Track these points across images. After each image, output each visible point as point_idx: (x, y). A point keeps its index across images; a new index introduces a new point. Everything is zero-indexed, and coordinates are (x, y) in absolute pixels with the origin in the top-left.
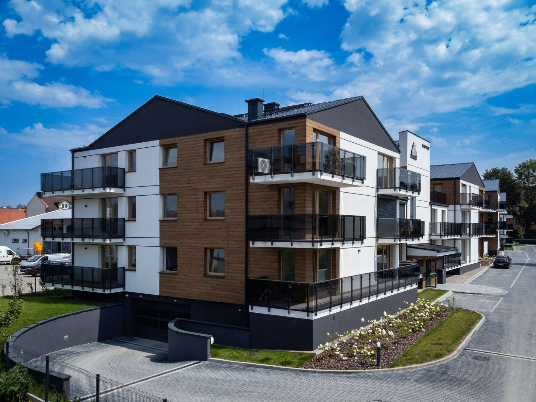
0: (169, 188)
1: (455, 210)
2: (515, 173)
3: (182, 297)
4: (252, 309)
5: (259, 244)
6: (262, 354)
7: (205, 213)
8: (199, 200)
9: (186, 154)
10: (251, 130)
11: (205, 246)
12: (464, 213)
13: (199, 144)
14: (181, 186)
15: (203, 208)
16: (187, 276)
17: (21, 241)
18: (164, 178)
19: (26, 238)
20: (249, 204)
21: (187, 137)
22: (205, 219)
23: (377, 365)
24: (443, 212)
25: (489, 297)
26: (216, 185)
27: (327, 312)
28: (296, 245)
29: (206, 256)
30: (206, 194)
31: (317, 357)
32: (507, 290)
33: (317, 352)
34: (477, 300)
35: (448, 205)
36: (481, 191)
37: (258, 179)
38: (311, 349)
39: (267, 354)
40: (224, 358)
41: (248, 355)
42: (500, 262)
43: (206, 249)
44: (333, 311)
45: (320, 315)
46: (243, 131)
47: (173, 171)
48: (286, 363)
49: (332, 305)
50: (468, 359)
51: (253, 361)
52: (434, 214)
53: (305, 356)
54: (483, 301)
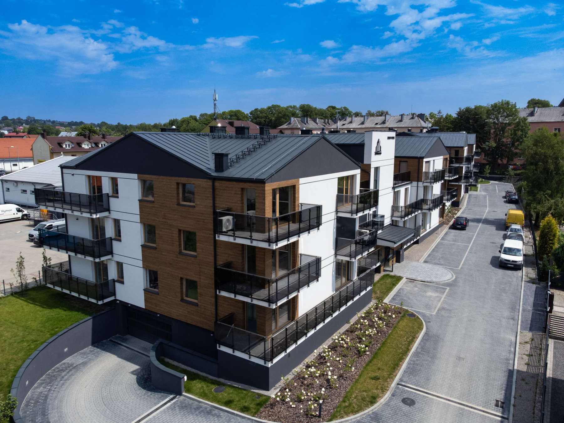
0: (148, 219)
1: (418, 187)
3: (164, 314)
4: (219, 347)
5: (224, 294)
6: (227, 393)
7: (179, 247)
8: (174, 235)
9: (161, 192)
10: (217, 184)
11: (182, 276)
12: (426, 188)
13: (173, 186)
14: (158, 220)
15: (178, 243)
16: (167, 298)
17: (29, 192)
18: (143, 209)
19: (33, 189)
20: (217, 248)
21: (162, 177)
22: (180, 252)
23: (319, 416)
24: (406, 189)
25: (437, 288)
26: (188, 225)
27: (283, 355)
28: (255, 302)
29: (182, 284)
30: (180, 231)
31: (271, 401)
32: (455, 273)
33: (273, 393)
34: (425, 292)
35: (411, 183)
36: (445, 160)
37: (223, 238)
38: (267, 389)
39: (231, 391)
40: (196, 394)
41: (216, 391)
42: (458, 224)
43: (182, 279)
44: (289, 350)
45: (275, 360)
46: (210, 183)
47: (151, 205)
48: (245, 409)
49: (287, 347)
50: (397, 402)
51: (218, 402)
52: (396, 195)
53: (262, 399)
54: (430, 293)
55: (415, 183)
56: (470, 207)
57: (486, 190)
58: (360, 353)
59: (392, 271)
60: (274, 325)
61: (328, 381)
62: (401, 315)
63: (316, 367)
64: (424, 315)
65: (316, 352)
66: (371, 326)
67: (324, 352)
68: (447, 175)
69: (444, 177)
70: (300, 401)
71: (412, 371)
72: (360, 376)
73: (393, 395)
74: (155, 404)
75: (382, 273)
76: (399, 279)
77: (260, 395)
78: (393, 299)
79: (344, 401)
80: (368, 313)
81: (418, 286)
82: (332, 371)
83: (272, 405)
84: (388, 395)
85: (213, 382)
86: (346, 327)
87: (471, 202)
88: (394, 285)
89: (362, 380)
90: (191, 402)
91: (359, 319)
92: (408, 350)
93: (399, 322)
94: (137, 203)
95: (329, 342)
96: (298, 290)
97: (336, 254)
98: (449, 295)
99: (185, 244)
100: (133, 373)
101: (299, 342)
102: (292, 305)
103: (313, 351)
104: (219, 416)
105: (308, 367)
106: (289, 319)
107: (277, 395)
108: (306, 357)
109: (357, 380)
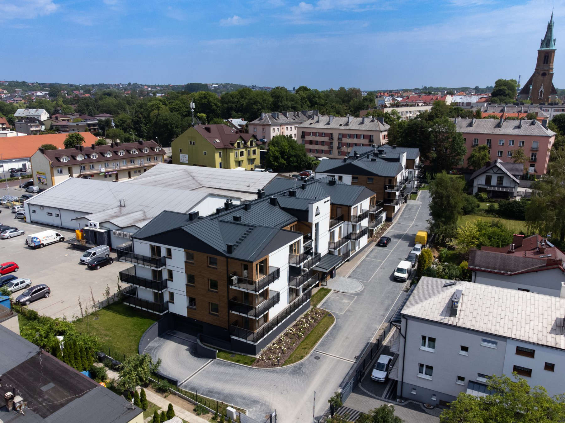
0: (190, 272)
1: (348, 225)
3: (199, 320)
4: (232, 337)
5: (234, 312)
6: (237, 357)
7: (208, 287)
8: (205, 281)
9: (198, 260)
10: (229, 260)
11: (209, 301)
13: (204, 258)
14: (196, 273)
15: (207, 285)
16: (200, 311)
17: (54, 215)
18: (187, 267)
19: (58, 213)
20: (229, 291)
21: (198, 252)
22: (208, 289)
23: (278, 365)
24: (340, 228)
25: (350, 296)
26: (213, 277)
27: (262, 339)
28: (249, 317)
29: (209, 305)
30: (208, 279)
31: (257, 359)
32: (364, 285)
33: (258, 356)
34: (342, 299)
35: (344, 222)
36: (372, 199)
37: (233, 287)
38: (255, 355)
39: (239, 356)
40: (222, 358)
41: (231, 356)
42: (381, 243)
43: (209, 303)
44: (264, 337)
45: (258, 342)
46: (225, 259)
47: (191, 265)
48: (246, 363)
49: (264, 335)
50: (313, 358)
51: (234, 361)
52: (332, 235)
53: (252, 359)
54: (345, 301)
55: (346, 222)
56: (400, 221)
57: (423, 198)
58: (299, 337)
59: (326, 285)
60: (257, 324)
61: (282, 350)
62: (324, 315)
63: (277, 344)
64: (337, 315)
65: (277, 337)
66: (307, 322)
67: (282, 337)
70: (270, 359)
71: (322, 345)
72: (298, 348)
73: (311, 355)
74: (205, 363)
75: (320, 287)
76: (329, 291)
77: (252, 357)
78: (323, 305)
79: (289, 359)
80: (307, 315)
81: (340, 295)
82: (284, 346)
83: (258, 361)
84: (309, 355)
85: (230, 353)
86: (294, 323)
87: (404, 214)
88: (325, 295)
89: (298, 349)
90: (220, 362)
91: (301, 319)
92: (323, 334)
93: (322, 320)
94: (184, 264)
95: (284, 332)
96: (268, 309)
97: (289, 285)
98: (356, 302)
99: (211, 286)
100: (186, 350)
101: (269, 333)
102: (266, 317)
103: (275, 337)
104: (235, 367)
105: (274, 344)
106: (264, 321)
107: (260, 357)
108: (273, 339)
109: (296, 350)
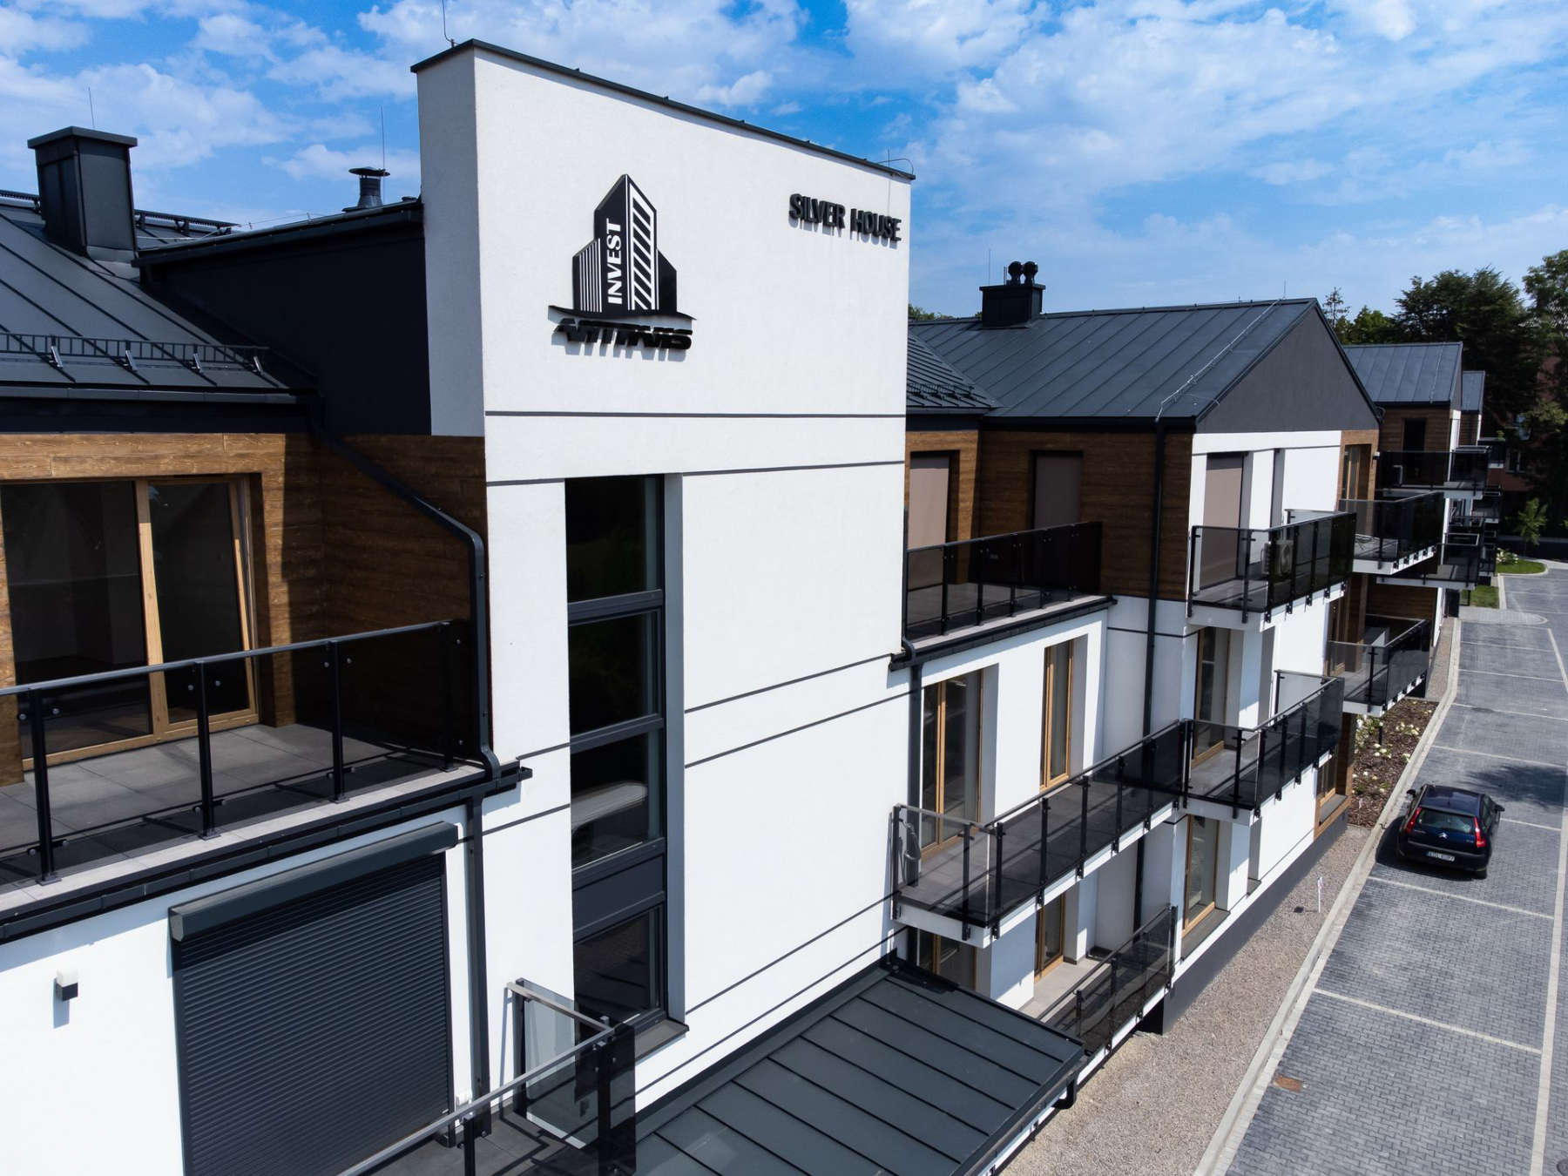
1: (1151, 633)
2: (1528, 291)
12: (1210, 643)
24: (1063, 661)
35: (1110, 602)
36: (1354, 454)
42: (1433, 839)
55: (1131, 610)
56: (1479, 696)
57: (1535, 602)
68: (1366, 544)
69: (1350, 557)
87: (1480, 663)
